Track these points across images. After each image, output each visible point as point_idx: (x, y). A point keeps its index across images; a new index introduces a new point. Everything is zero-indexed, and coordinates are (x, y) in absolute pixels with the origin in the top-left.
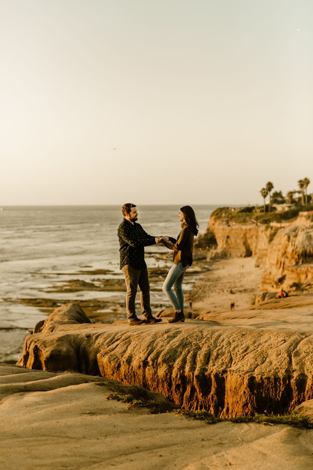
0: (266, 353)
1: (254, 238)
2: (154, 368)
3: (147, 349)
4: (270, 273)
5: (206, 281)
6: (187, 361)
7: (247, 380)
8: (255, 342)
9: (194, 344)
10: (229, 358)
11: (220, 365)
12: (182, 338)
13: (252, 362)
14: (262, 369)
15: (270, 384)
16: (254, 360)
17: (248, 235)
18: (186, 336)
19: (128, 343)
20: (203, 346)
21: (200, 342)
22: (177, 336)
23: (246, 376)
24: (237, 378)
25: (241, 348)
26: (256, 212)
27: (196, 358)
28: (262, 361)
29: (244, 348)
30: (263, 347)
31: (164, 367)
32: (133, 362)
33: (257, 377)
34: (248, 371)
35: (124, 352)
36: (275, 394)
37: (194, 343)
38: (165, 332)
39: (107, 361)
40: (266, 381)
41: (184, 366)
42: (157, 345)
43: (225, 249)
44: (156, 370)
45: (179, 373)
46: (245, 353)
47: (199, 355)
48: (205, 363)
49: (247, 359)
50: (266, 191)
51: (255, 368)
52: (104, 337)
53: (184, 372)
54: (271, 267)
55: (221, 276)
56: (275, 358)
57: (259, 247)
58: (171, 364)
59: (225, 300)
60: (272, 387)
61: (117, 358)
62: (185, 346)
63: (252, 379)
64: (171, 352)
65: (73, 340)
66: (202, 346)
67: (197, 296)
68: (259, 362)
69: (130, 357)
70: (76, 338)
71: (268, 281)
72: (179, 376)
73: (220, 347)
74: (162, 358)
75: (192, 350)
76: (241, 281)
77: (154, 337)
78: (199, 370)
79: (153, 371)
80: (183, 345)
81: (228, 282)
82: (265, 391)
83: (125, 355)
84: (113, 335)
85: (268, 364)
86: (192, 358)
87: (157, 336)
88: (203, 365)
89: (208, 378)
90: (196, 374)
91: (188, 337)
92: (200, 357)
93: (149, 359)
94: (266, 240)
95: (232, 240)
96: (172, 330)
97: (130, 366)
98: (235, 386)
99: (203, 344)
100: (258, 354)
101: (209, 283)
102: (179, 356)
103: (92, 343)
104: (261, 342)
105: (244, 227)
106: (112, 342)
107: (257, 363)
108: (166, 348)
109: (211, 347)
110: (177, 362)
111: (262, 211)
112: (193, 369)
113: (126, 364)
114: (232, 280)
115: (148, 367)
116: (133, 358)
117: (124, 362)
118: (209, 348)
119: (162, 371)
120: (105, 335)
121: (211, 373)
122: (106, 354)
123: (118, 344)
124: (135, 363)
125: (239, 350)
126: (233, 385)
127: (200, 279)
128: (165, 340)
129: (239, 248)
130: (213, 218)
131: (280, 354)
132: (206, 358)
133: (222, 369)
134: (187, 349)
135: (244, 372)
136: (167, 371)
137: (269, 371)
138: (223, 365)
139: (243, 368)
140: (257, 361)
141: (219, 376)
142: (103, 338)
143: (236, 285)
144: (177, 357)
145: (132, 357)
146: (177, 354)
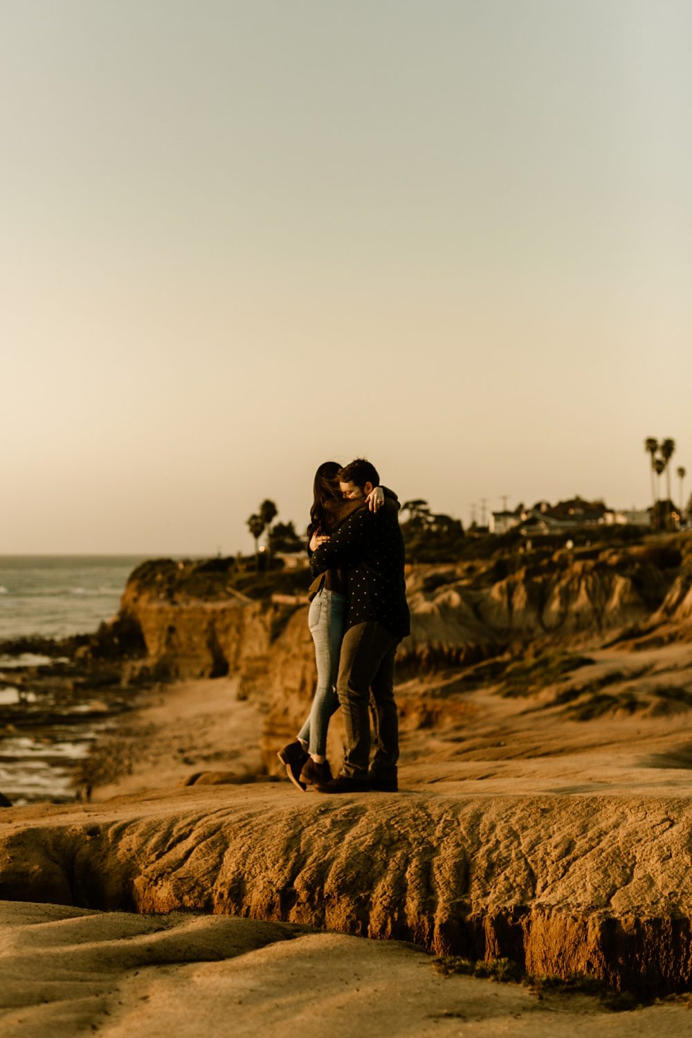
0: (629, 854)
1: (233, 631)
2: (313, 909)
3: (285, 857)
4: (286, 712)
5: (121, 735)
6: (407, 885)
7: (597, 928)
8: (584, 829)
9: (415, 839)
10: (526, 873)
11: (503, 893)
12: (375, 826)
13: (596, 881)
14: (632, 899)
15: (660, 939)
16: (602, 876)
17: (218, 625)
18: (384, 821)
19: (221, 844)
20: (442, 845)
21: (429, 835)
22: (357, 821)
23: (590, 918)
24: (566, 925)
25: (553, 844)
26: (237, 570)
27: (431, 876)
28: (625, 878)
29: (559, 844)
30: (614, 839)
31: (343, 905)
32: (249, 895)
33: (623, 919)
34: (594, 904)
35: (217, 867)
36: (675, 965)
37: (412, 836)
38: (320, 810)
39: (173, 895)
40: (649, 930)
41: (400, 900)
42: (309, 844)
43: (164, 657)
44: (320, 915)
45: (389, 921)
46: (568, 858)
47: (439, 868)
48: (459, 888)
49: (578, 873)
50: (260, 521)
51: (610, 896)
52: (140, 831)
53: (403, 916)
54: (287, 697)
55: (158, 722)
56: (658, 865)
57: (246, 652)
58: (362, 895)
59: (169, 779)
60: (666, 947)
61: (199, 885)
62: (391, 845)
63: (610, 925)
64: (358, 863)
65: (50, 842)
66: (439, 845)
67: (101, 771)
68: (615, 878)
69: (239, 883)
70: (58, 836)
71: (280, 731)
72: (389, 928)
73: (490, 845)
74: (337, 880)
75: (414, 857)
76: (205, 733)
77: (293, 825)
78: (446, 908)
79: (313, 918)
80: (385, 842)
81: (175, 737)
82: (648, 957)
83: (219, 877)
84: (165, 826)
85: (645, 884)
86: (420, 876)
87: (301, 823)
88: (455, 893)
89: (475, 929)
90: (441, 919)
91: (392, 823)
92: (443, 874)
93: (298, 884)
94: (263, 635)
95: (182, 636)
96: (336, 807)
97: (241, 908)
98: (559, 946)
99: (439, 838)
100: (607, 859)
101: (129, 741)
102: (381, 874)
103: (108, 849)
104: (603, 825)
105: (209, 606)
106: (167, 844)
107: (611, 883)
108: (339, 853)
109: (466, 847)
110: (379, 890)
111: (249, 569)
112: (428, 906)
113: (229, 901)
114: (184, 732)
115: (295, 907)
116: (248, 886)
117: (221, 895)
118: (460, 849)
119: (339, 916)
120: (142, 828)
121: (483, 915)
122: (161, 876)
123: (189, 847)
124: (256, 897)
125: (548, 851)
126: (553, 945)
127: (108, 731)
128: (329, 831)
129: (197, 657)
130: (134, 585)
131: (671, 856)
132: (459, 874)
133: (512, 902)
134: (399, 854)
135: (583, 908)
136: (354, 916)
137: (653, 903)
138: (512, 892)
139: (576, 899)
140: (609, 876)
141: (507, 922)
142: (136, 834)
143: (194, 744)
144: (375, 875)
145: (244, 882)
146: (375, 867)
